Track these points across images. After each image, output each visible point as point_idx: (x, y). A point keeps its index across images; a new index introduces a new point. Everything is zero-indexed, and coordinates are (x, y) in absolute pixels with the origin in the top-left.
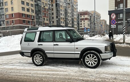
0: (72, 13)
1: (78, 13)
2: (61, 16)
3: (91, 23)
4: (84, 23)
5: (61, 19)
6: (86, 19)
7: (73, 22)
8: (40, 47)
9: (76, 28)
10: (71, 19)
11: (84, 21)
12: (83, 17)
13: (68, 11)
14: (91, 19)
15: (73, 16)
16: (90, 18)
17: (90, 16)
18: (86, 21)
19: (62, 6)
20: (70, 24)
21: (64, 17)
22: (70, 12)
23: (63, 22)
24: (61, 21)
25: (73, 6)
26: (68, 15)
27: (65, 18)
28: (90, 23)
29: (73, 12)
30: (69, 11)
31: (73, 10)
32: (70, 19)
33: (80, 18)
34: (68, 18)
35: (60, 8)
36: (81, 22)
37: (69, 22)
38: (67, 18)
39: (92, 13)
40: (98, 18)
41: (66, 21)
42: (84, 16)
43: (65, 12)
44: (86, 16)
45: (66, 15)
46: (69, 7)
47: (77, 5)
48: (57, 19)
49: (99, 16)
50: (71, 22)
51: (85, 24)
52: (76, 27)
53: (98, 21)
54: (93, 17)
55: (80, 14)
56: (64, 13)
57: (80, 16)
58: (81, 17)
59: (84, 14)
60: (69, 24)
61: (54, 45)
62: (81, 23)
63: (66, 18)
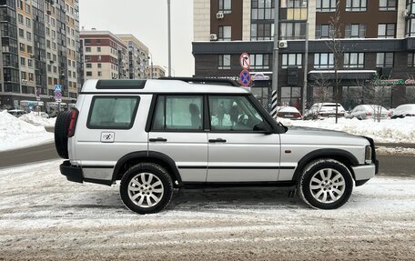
0: (60, 32)
1: (81, 36)
2: (20, 40)
3: (120, 74)
4: (100, 70)
5: (22, 49)
6: (106, 59)
7: (63, 66)
8: (156, 147)
9: (75, 87)
10: (56, 53)
11: (99, 66)
12: (94, 51)
13: (46, 25)
14: (120, 60)
15: (62, 44)
16: (117, 58)
17: (119, 52)
18: (106, 66)
19: (24, 4)
20: (55, 71)
21: (31, 44)
22: (53, 28)
23: (26, 61)
24: (20, 56)
25: (61, 10)
26: (47, 38)
27: (36, 48)
28: (117, 73)
29: (63, 31)
30: (51, 25)
31: (62, 25)
32: (53, 51)
33: (85, 53)
34: (48, 50)
35: (18, 12)
36: (89, 66)
37: (48, 63)
38: (43, 47)
39: (123, 42)
40: (141, 60)
41: (38, 58)
42: (99, 50)
43: (35, 27)
44: (106, 51)
45: (39, 37)
46: (49, 13)
47: (77, 11)
48: (7, 49)
49: (144, 53)
50: (56, 64)
51: (102, 74)
52: (75, 80)
53: (142, 71)
54: (127, 55)
55: (86, 41)
56: (31, 30)
57: (84, 47)
58: (88, 50)
59: (99, 41)
60: (50, 70)
61: (211, 141)
62: (89, 70)
63: (39, 49)
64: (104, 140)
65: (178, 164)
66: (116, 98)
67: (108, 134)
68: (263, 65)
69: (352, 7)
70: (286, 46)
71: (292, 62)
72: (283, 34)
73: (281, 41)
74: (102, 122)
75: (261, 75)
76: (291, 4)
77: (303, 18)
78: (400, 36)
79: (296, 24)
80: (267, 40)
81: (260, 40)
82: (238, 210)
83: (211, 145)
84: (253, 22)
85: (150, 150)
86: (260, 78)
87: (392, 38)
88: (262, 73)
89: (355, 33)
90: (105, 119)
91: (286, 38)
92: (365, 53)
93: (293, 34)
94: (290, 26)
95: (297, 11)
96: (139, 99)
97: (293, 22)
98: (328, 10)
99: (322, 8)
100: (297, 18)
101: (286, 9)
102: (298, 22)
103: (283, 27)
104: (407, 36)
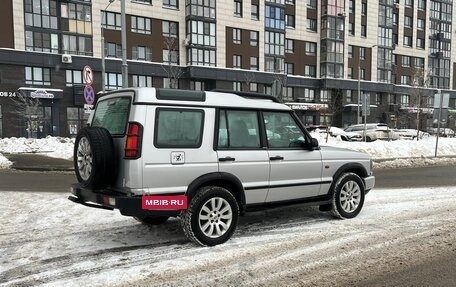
8: (226, 167)
61: (272, 159)
64: (174, 161)
65: (244, 185)
66: (181, 111)
67: (178, 154)
68: (43, 81)
69: (137, 29)
70: (70, 61)
71: (78, 79)
72: (66, 47)
73: (64, 55)
74: (171, 140)
75: (42, 92)
76: (73, 15)
77: (88, 32)
78: (183, 64)
79: (80, 38)
80: (47, 51)
81: (38, 51)
82: (305, 227)
83: (272, 163)
84: (27, 28)
85: (220, 171)
86: (42, 96)
87: (176, 65)
88: (44, 90)
89: (142, 56)
90: (173, 136)
91: (69, 52)
92: (152, 77)
93: (78, 48)
94: (73, 39)
95: (80, 24)
96: (203, 112)
97: (77, 35)
98: (113, 28)
99: (107, 24)
100: (81, 32)
101: (68, 19)
102: (82, 36)
103: (65, 39)
104: (189, 64)
